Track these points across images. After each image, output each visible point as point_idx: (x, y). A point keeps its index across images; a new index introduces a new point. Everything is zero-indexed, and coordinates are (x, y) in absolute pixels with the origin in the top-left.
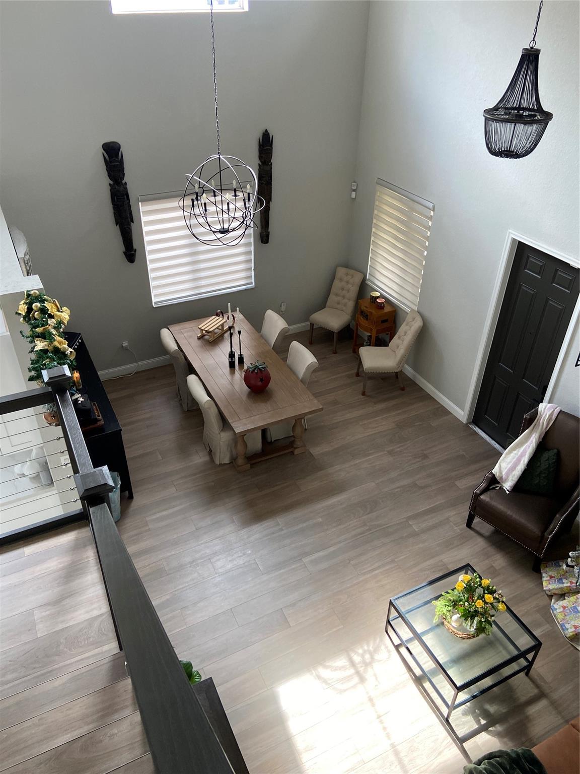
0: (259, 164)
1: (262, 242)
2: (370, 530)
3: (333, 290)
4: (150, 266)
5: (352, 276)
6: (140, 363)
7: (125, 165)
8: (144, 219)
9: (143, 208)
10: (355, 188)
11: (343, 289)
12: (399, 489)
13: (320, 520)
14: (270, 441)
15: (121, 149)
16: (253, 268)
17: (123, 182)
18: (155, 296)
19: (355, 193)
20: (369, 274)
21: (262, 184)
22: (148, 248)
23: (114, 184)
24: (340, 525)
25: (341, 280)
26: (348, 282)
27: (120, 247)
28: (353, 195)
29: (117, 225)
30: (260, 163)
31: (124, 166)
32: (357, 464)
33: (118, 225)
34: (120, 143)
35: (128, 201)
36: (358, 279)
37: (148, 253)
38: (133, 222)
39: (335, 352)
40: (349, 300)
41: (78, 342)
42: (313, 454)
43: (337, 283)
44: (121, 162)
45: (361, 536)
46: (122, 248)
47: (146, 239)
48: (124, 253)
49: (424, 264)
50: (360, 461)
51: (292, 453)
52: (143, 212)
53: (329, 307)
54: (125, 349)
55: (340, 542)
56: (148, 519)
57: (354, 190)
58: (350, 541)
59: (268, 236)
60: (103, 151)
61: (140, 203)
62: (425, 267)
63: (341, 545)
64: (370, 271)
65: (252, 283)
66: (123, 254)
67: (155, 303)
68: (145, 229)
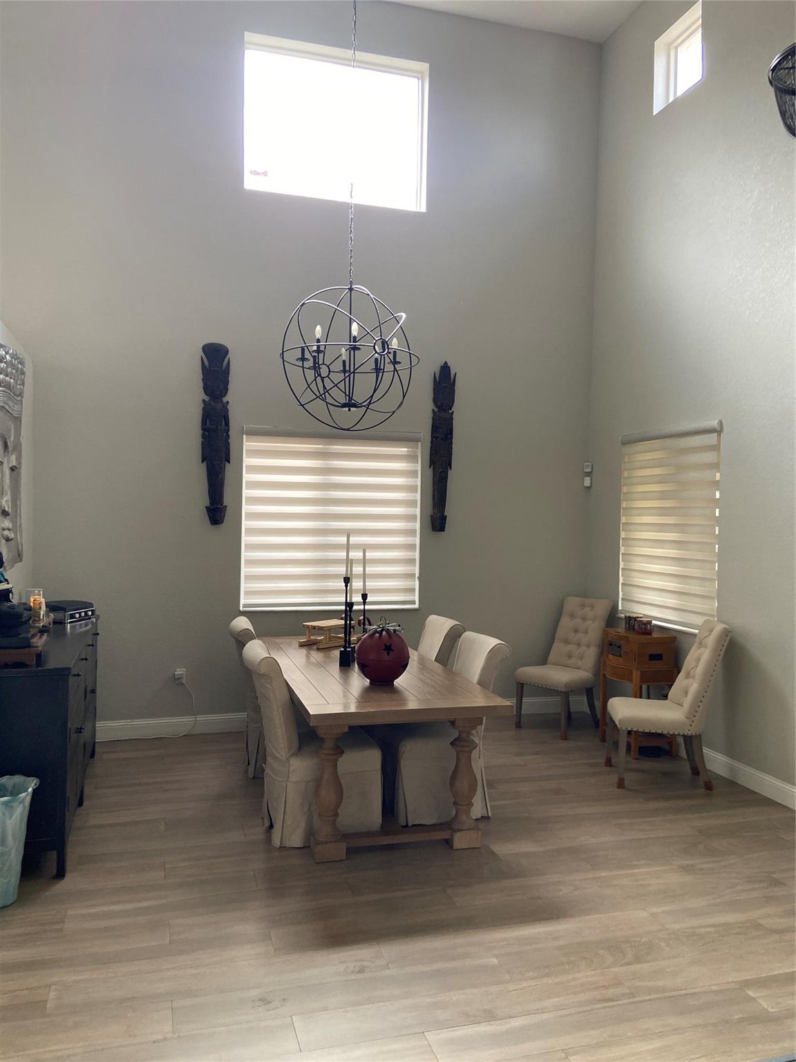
0: (433, 410)
1: (433, 530)
2: (632, 995)
3: (560, 633)
4: (245, 539)
5: (592, 607)
6: (200, 718)
7: (231, 378)
8: (247, 461)
9: (249, 444)
10: (589, 470)
11: (576, 631)
12: (712, 930)
13: (495, 961)
14: (404, 824)
15: (229, 355)
16: (417, 575)
17: (225, 400)
18: (247, 593)
19: (589, 478)
20: (622, 599)
21: (436, 437)
22: (246, 508)
23: (210, 400)
24: (547, 975)
25: (572, 616)
26: (584, 619)
27: (201, 498)
28: (587, 482)
29: (203, 462)
30: (436, 410)
31: (229, 379)
32: (600, 877)
33: (205, 463)
34: (227, 346)
35: (227, 428)
36: (601, 609)
37: (246, 517)
38: (229, 463)
39: (565, 738)
40: (588, 646)
41: (86, 613)
42: (497, 853)
43: (565, 622)
44: (227, 372)
45: (606, 1004)
46: (204, 501)
47: (246, 493)
48: (206, 507)
49: (717, 533)
50: (610, 873)
51: (448, 843)
52: (246, 450)
53: (553, 664)
54: (177, 680)
55: (542, 1011)
56: (70, 912)
57: (589, 474)
58: (573, 1011)
59: (444, 518)
60: (203, 356)
61: (244, 436)
62: (720, 539)
63: (545, 1016)
64: (623, 595)
65: (413, 602)
66: (205, 509)
67: (245, 606)
68: (247, 477)
